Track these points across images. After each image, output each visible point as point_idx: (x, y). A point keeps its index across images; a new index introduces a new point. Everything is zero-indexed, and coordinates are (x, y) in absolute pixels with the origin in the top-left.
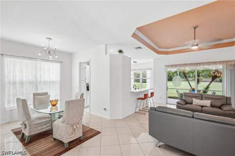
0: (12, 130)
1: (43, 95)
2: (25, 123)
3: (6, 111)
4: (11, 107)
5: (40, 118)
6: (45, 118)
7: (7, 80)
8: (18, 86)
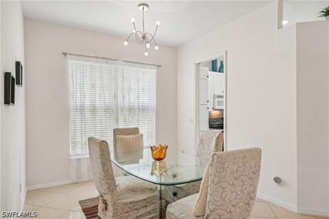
0: (80, 202)
1: (130, 134)
2: (106, 197)
3: (71, 160)
4: (79, 155)
5: (133, 190)
6: (143, 190)
7: (72, 103)
8: (88, 114)
